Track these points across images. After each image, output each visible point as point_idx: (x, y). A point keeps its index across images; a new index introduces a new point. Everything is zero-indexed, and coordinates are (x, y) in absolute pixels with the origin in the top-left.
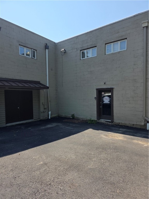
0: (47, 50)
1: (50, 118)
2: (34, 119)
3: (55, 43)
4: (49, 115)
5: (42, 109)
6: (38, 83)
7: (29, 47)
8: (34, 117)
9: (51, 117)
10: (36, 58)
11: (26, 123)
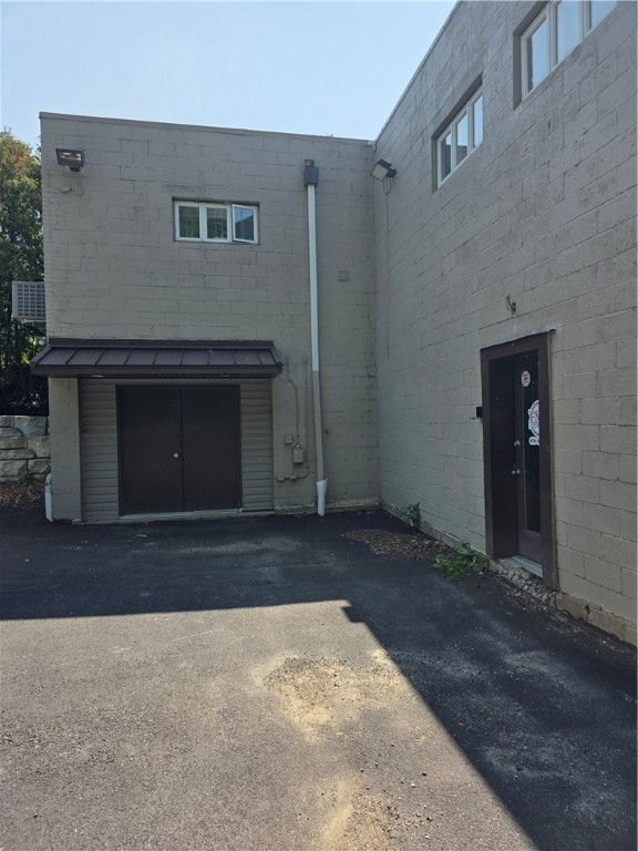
0: (311, 190)
1: (321, 511)
2: (247, 506)
3: (364, 144)
4: (317, 497)
5: (282, 468)
6: (266, 347)
7: (217, 198)
8: (245, 498)
9: (326, 510)
10: (256, 240)
11: (201, 519)
